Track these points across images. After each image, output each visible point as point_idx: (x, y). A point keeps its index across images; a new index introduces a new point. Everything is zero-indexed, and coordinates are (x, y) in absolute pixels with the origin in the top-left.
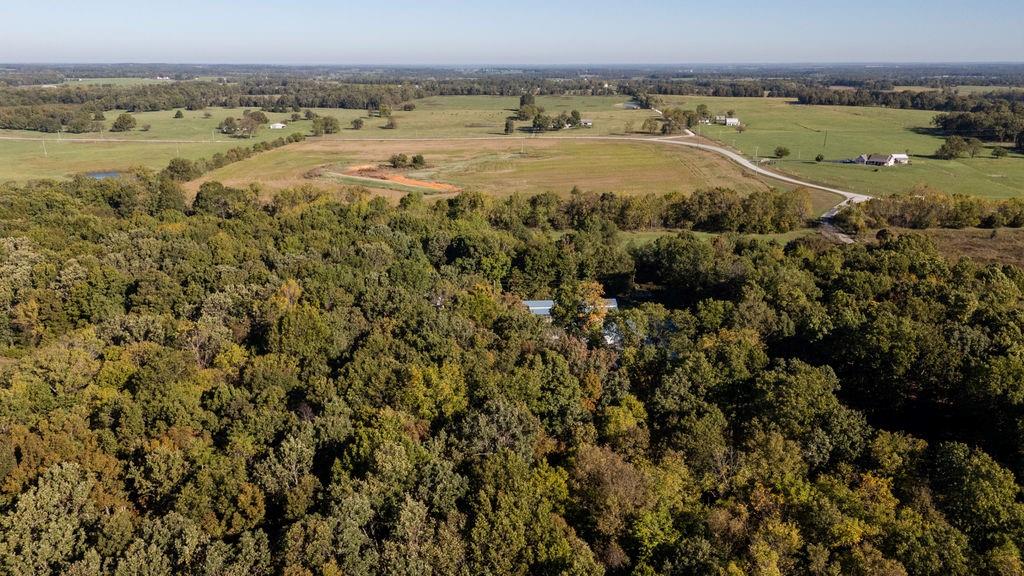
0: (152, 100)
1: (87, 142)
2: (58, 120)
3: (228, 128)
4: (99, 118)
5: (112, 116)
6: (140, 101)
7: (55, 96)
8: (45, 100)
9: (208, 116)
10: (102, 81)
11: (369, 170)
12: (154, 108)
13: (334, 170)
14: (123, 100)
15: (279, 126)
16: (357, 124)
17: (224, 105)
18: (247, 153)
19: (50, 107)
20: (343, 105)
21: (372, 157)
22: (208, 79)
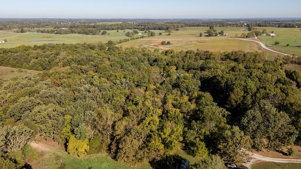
0: (113, 27)
1: (95, 37)
2: (90, 32)
3: (128, 35)
4: (100, 31)
5: (102, 31)
6: (110, 27)
7: (92, 26)
8: (89, 27)
9: (124, 31)
10: (104, 23)
11: (155, 45)
12: (113, 29)
13: (147, 45)
14: (106, 27)
15: (140, 34)
16: (160, 34)
17: (130, 29)
18: (128, 40)
19: (89, 29)
20: (160, 29)
21: (158, 42)
22: (130, 22)
